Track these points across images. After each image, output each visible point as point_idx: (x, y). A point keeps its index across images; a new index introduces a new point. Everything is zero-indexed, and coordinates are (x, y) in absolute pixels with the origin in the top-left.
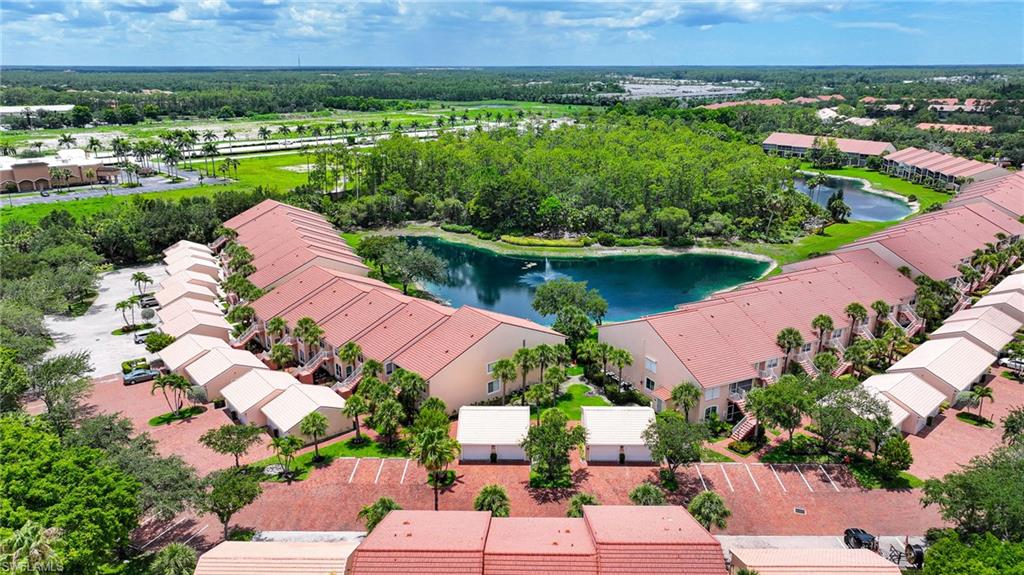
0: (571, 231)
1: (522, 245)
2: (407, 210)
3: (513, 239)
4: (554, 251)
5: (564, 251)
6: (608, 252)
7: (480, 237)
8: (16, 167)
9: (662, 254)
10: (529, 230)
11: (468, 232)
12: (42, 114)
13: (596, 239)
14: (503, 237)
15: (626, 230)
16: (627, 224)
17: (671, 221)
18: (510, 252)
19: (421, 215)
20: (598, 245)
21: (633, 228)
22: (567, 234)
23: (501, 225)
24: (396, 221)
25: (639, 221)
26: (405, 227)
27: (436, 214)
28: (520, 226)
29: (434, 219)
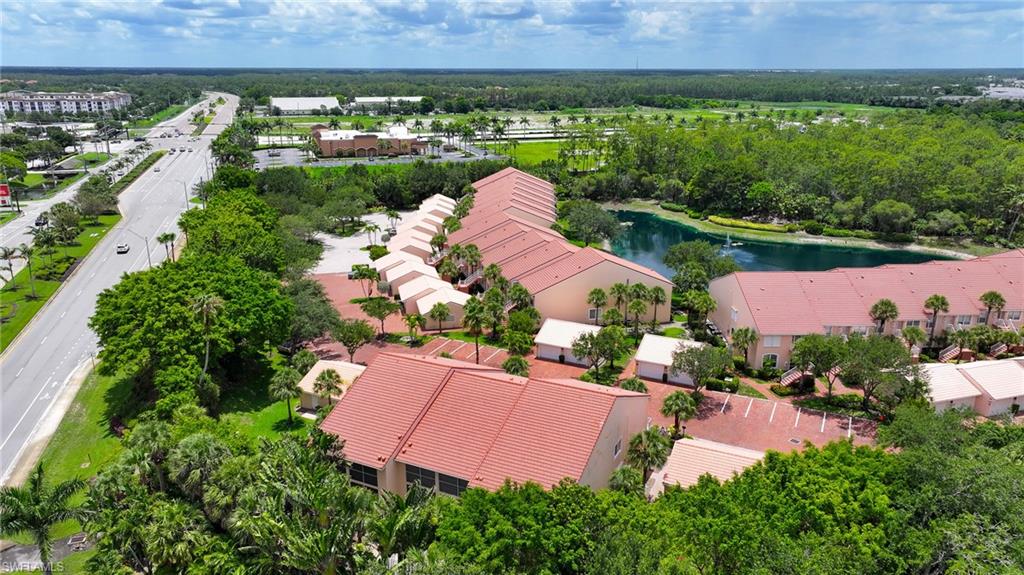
0: (781, 217)
1: (726, 225)
2: (635, 188)
3: (719, 219)
4: (755, 233)
5: (764, 235)
6: (812, 240)
7: (690, 216)
8: (356, 137)
9: (872, 248)
10: (738, 212)
11: (682, 211)
12: (401, 103)
13: (803, 227)
14: (711, 217)
15: (836, 221)
16: (839, 214)
17: (887, 215)
18: (712, 231)
19: (646, 193)
20: (804, 232)
21: (845, 218)
22: (776, 220)
23: (712, 205)
24: (624, 197)
25: (854, 212)
26: (629, 202)
27: (658, 192)
28: (729, 209)
29: (657, 198)
